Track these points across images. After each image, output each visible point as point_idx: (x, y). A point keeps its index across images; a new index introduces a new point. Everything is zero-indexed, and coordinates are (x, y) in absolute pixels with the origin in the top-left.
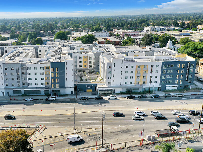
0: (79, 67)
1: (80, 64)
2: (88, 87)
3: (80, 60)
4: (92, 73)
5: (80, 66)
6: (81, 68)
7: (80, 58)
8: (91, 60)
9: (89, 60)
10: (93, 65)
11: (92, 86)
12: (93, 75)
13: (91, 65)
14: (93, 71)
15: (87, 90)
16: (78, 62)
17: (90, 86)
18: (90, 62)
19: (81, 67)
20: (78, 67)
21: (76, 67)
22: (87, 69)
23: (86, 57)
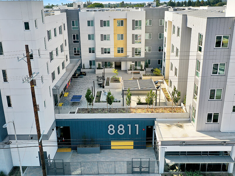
0: (102, 53)
1: (106, 44)
2: (116, 129)
3: (105, 30)
4: (141, 72)
5: (105, 51)
6: (106, 56)
7: (104, 24)
8: (136, 32)
9: (130, 32)
10: (142, 47)
11: (134, 129)
12: (143, 78)
13: (136, 46)
14: (143, 64)
15: (114, 144)
16: (98, 38)
17: (126, 129)
18: (135, 38)
19: (109, 53)
20: (99, 54)
21: (93, 52)
22: (126, 59)
23: (122, 22)
